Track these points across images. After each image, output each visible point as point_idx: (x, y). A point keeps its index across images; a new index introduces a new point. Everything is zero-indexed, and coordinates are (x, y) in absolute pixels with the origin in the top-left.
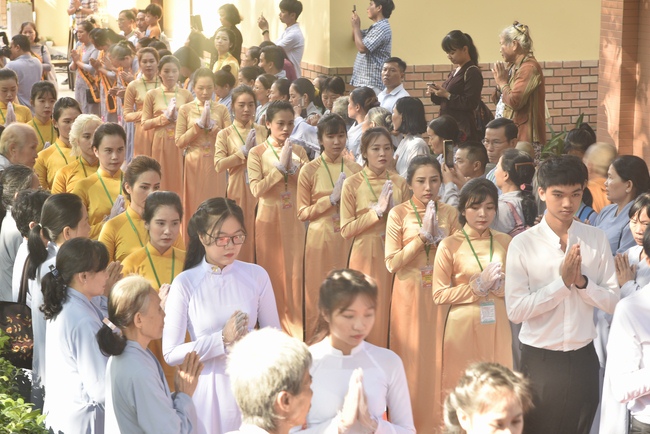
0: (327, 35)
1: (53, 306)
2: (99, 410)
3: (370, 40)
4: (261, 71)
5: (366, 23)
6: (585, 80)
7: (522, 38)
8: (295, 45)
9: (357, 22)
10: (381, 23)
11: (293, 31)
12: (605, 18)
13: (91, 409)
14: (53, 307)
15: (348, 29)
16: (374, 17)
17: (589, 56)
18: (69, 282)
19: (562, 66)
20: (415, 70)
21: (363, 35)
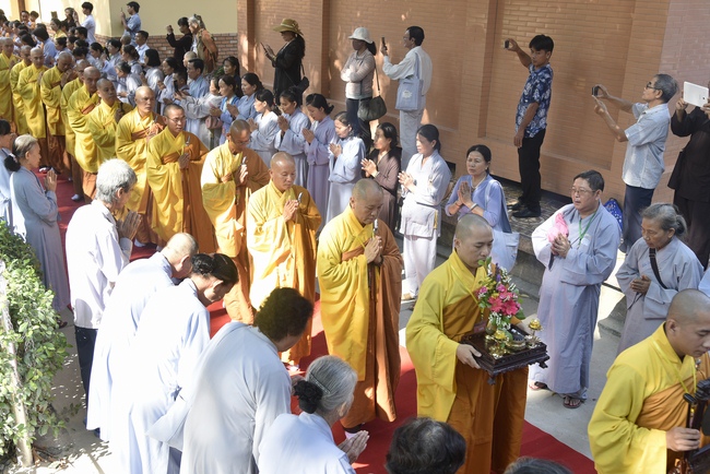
0: (109, 21)
2: (9, 202)
3: (131, 25)
4: (76, 39)
5: (128, 16)
6: (232, 43)
7: (199, 21)
8: (91, 26)
9: (124, 16)
10: (135, 16)
11: (89, 18)
12: (239, 13)
13: (5, 201)
15: (120, 19)
16: (131, 13)
17: (234, 32)
19: (221, 36)
20: (152, 38)
21: (127, 22)
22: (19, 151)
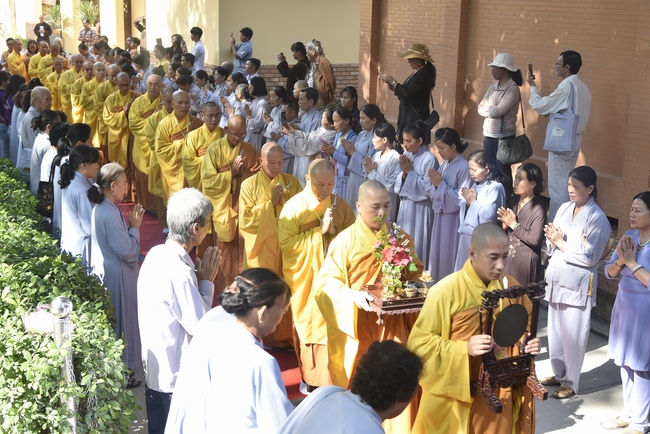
0: (218, 49)
1: (64, 184)
3: (241, 53)
5: (239, 42)
6: (352, 73)
7: (317, 48)
8: (201, 54)
9: (234, 42)
10: (246, 44)
11: (198, 45)
12: (362, 38)
14: (66, 182)
15: (229, 46)
16: (242, 40)
17: (354, 61)
18: (76, 168)
19: (340, 66)
20: (264, 67)
21: (237, 49)
22: (105, 181)
